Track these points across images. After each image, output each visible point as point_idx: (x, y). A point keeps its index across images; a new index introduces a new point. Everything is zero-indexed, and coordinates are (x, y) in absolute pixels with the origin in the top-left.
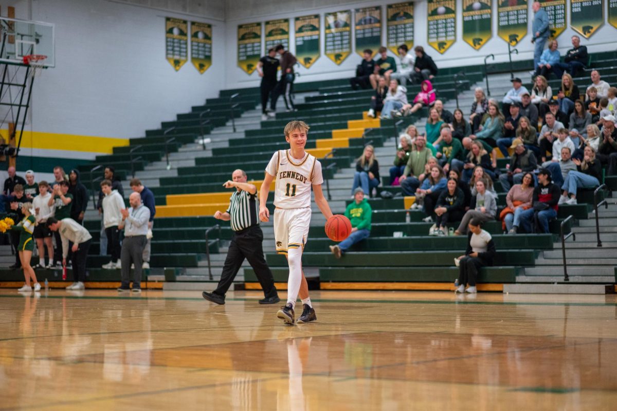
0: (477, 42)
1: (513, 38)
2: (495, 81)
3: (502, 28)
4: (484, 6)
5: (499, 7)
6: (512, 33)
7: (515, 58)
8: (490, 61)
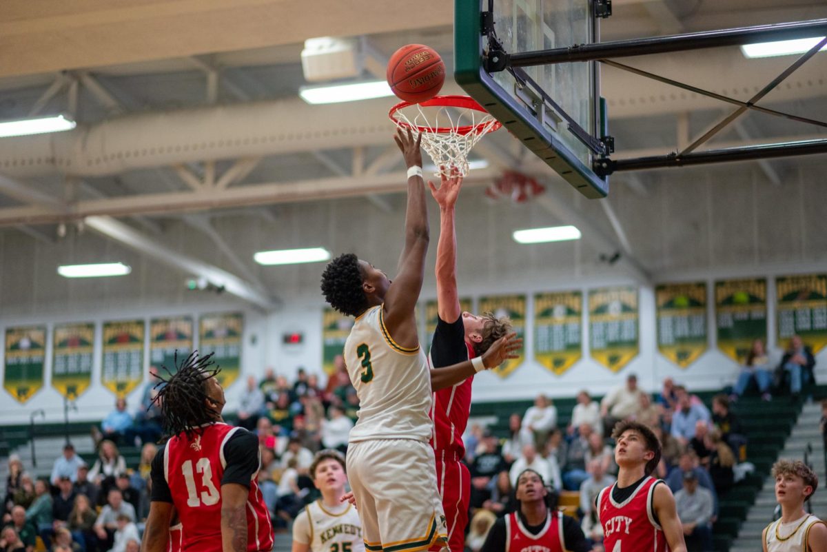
0: (22, 393)
1: (72, 391)
2: (43, 446)
3: (57, 377)
4: (34, 346)
5: (55, 347)
6: (71, 382)
7: (74, 417)
8: (38, 419)
